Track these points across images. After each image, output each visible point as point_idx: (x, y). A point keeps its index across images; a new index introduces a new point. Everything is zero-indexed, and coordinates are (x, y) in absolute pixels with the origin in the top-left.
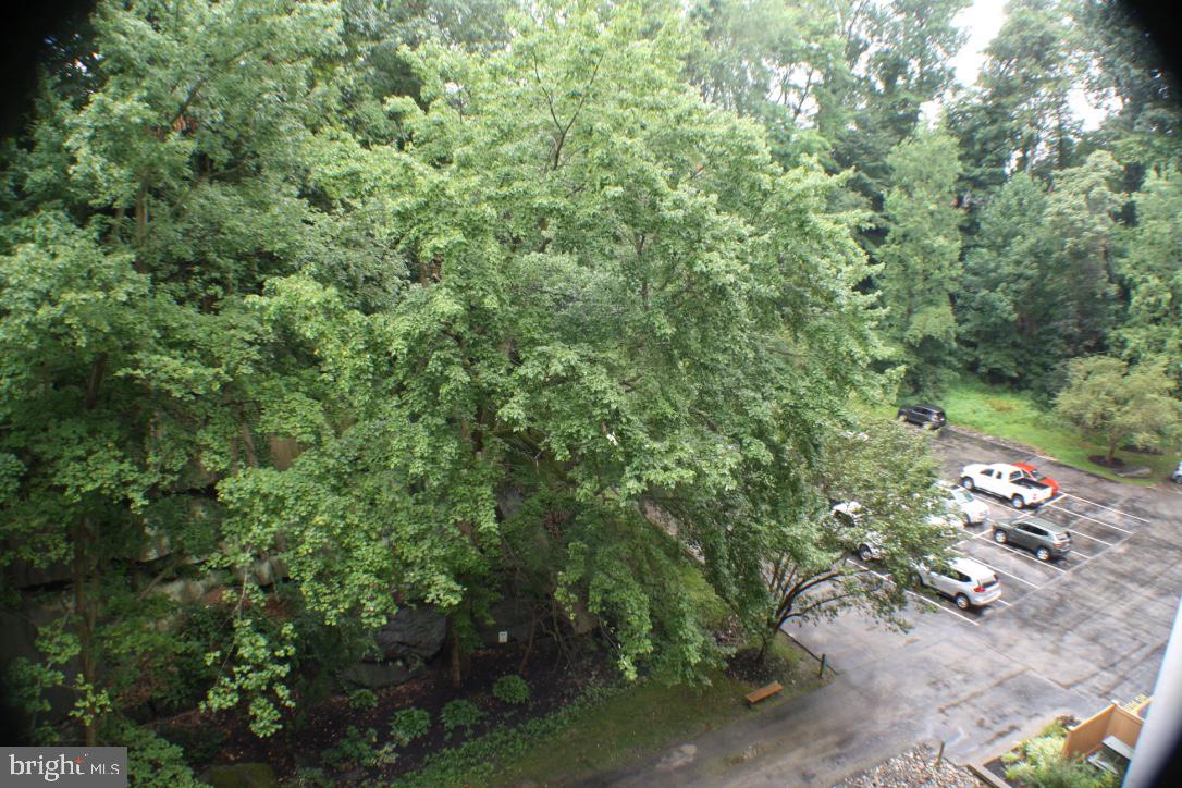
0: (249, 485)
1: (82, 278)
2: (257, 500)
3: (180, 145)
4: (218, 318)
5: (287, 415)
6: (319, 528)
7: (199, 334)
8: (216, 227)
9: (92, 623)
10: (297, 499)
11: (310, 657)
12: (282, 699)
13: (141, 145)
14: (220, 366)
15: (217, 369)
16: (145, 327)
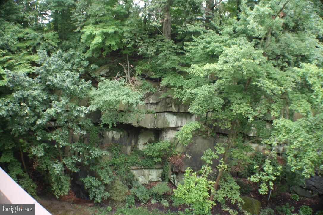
0: (282, 123)
1: (248, 56)
2: (283, 128)
3: (279, 21)
4: (285, 73)
5: (299, 105)
6: (299, 142)
7: (278, 77)
8: (288, 46)
9: (230, 147)
10: (296, 131)
11: (285, 178)
12: (270, 186)
13: (268, 20)
14: (282, 87)
15: (281, 87)
16: (263, 72)
